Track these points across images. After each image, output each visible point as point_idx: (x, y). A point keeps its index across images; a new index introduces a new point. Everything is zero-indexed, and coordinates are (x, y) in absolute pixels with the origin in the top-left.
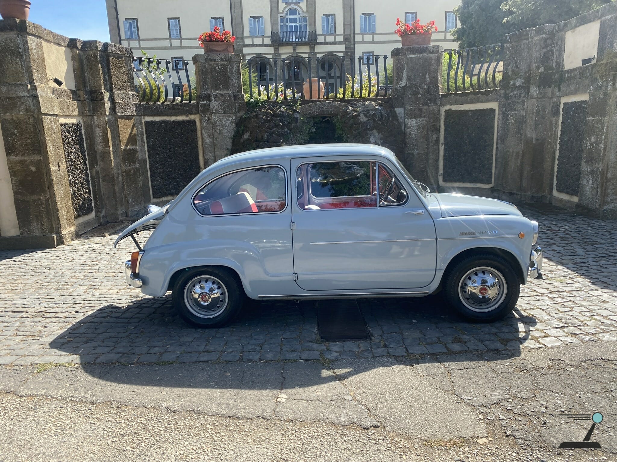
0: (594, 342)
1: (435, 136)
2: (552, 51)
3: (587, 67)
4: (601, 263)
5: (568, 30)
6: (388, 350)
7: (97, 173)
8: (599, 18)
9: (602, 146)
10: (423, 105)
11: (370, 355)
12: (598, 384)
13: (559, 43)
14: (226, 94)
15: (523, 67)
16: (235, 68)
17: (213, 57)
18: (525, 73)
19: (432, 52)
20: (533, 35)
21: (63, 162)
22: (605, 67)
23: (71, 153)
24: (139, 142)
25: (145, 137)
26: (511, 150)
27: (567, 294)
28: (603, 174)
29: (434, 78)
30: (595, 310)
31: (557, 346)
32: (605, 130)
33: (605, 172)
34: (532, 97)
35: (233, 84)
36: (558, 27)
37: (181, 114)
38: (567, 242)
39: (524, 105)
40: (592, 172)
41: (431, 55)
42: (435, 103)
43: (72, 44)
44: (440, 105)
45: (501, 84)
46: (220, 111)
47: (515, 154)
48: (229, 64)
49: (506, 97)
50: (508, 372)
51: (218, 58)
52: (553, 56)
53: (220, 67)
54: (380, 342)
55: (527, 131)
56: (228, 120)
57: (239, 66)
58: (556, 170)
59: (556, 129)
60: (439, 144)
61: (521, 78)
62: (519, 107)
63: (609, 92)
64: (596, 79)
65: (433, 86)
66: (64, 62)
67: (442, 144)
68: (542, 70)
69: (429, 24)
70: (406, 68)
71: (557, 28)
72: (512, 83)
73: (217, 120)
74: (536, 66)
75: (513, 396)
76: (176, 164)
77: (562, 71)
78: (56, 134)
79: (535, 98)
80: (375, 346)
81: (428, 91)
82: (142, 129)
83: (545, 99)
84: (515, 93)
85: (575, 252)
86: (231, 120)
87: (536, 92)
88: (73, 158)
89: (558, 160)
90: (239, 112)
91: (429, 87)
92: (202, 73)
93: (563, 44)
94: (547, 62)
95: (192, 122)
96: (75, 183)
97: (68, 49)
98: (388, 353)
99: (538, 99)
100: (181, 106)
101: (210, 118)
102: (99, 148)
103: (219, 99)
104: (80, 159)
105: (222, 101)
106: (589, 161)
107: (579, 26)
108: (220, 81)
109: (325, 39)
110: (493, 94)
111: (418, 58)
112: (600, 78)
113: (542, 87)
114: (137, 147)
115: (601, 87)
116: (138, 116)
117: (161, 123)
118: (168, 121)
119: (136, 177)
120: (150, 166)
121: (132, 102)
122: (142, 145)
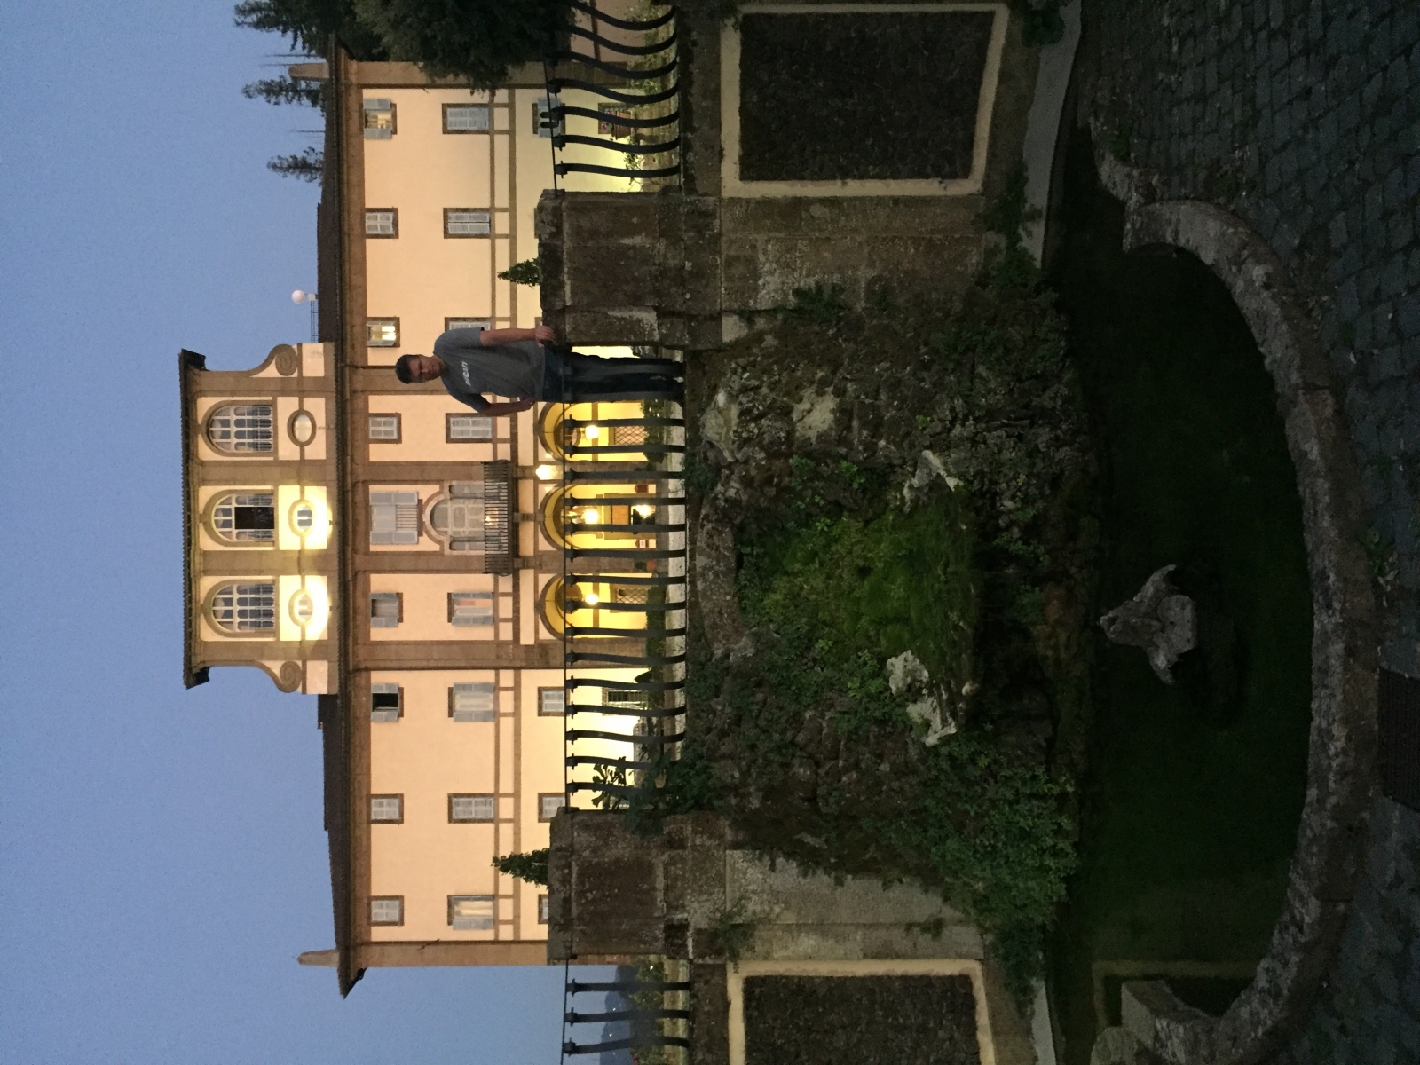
1: (817, 211)
10: (717, 251)
14: (665, 873)
19: (559, 226)
37: (724, 1022)
42: (712, 214)
44: (721, 197)
46: (718, 897)
56: (744, 872)
60: (842, 197)
67: (844, 186)
90: (720, 836)
100: (694, 1021)
103: (682, 896)
105: (689, 887)
108: (628, 890)
109: (504, 441)
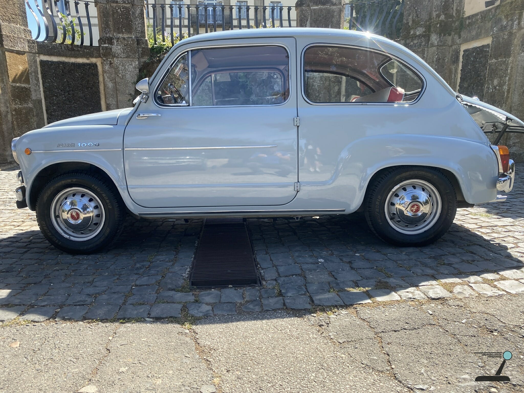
1: (336, 88)
3: (491, 9)
6: (284, 300)
9: (506, 87)
11: (257, 309)
14: (129, 37)
15: (424, 16)
16: (138, 12)
18: (426, 21)
19: (335, 4)
22: (510, 6)
24: (32, 80)
25: (40, 76)
32: (509, 71)
34: (433, 45)
35: (136, 28)
37: (82, 56)
39: (424, 54)
41: (334, 7)
46: (123, 55)
48: (132, 7)
52: (453, 4)
53: (122, 10)
54: (274, 288)
57: (142, 10)
59: (455, 76)
60: (340, 95)
61: (421, 27)
63: (514, 31)
64: (500, 19)
67: (344, 95)
68: (442, 17)
70: (309, 20)
72: (412, 32)
73: (120, 65)
74: (436, 14)
76: (76, 108)
77: (463, 18)
79: (435, 46)
80: (266, 296)
82: (37, 67)
83: (444, 47)
84: (415, 42)
86: (134, 65)
87: (436, 39)
90: (142, 57)
92: (103, 15)
94: (447, 10)
95: (94, 66)
98: (284, 304)
99: (438, 47)
100: (81, 47)
101: (112, 62)
103: (122, 43)
105: (125, 45)
108: (122, 24)
111: (321, 10)
112: (505, 18)
113: (443, 35)
114: (30, 86)
115: (505, 27)
116: (31, 53)
117: (58, 64)
118: (66, 62)
119: (29, 117)
120: (46, 107)
121: (23, 37)
122: (37, 84)
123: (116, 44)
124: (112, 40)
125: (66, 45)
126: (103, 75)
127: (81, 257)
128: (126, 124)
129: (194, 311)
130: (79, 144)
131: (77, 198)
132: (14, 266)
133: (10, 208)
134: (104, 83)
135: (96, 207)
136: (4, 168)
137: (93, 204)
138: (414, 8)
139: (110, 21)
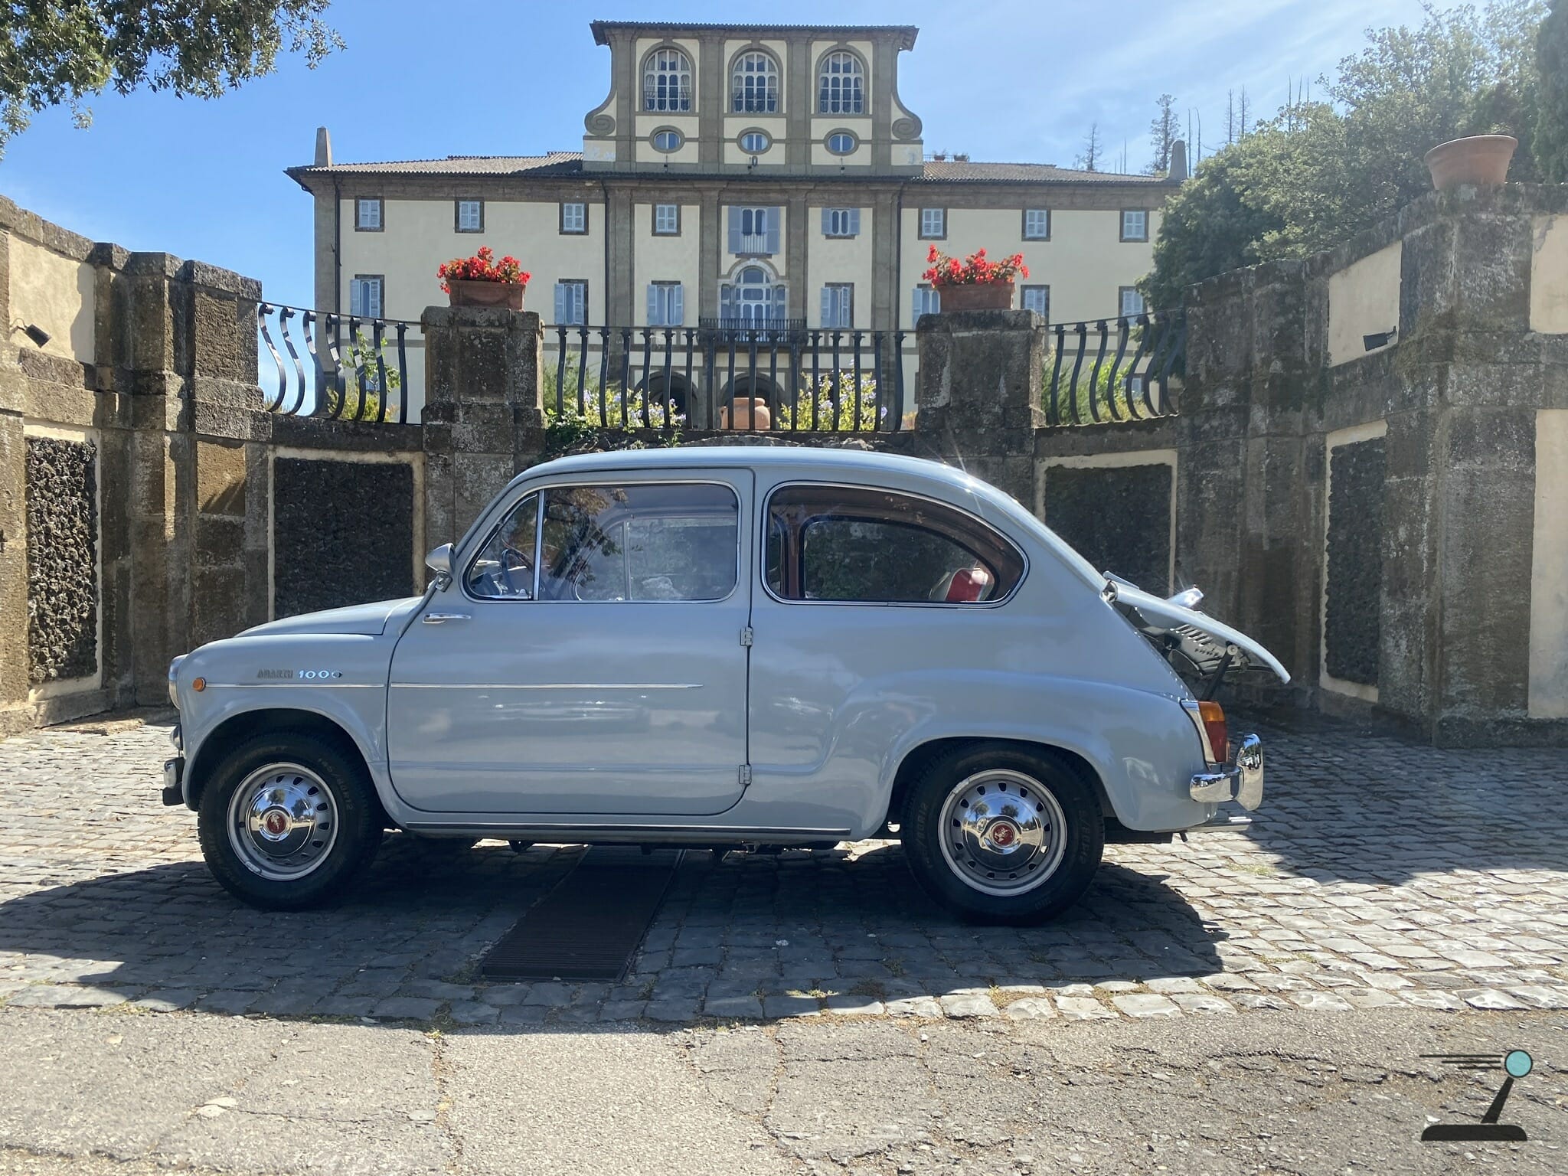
0: (1273, 1011)
2: (1300, 322)
3: (1379, 355)
4: (1396, 839)
5: (1334, 272)
6: (646, 1005)
7: (123, 574)
8: (1400, 237)
9: (1424, 549)
10: (991, 453)
11: (588, 1018)
12: (1228, 1117)
13: (1316, 303)
14: (495, 405)
15: (1233, 361)
16: (523, 345)
17: (469, 316)
18: (1238, 375)
19: (1015, 327)
20: (1251, 284)
21: (19, 531)
22: (1419, 351)
23: (50, 513)
24: (251, 506)
25: (270, 496)
26: (1211, 569)
27: (1262, 900)
28: (1432, 624)
29: (1018, 387)
30: (1320, 938)
31: (1156, 1017)
32: (1427, 507)
33: (1438, 619)
34: (1256, 434)
35: (515, 383)
36: (1311, 265)
37: (376, 449)
38: (1325, 791)
39: (1237, 453)
40: (1406, 619)
41: (1013, 333)
42: (1021, 450)
43: (100, 257)
44: (1035, 456)
45: (1183, 403)
46: (477, 446)
47: (1220, 579)
48: (508, 335)
49: (1195, 434)
50: (967, 1073)
51: (480, 317)
52: (1302, 334)
53: (484, 340)
54: (643, 986)
55: (1248, 520)
56: (496, 469)
57: (534, 342)
58: (1324, 619)
59: (1318, 513)
61: (1227, 387)
62: (1225, 458)
63: (1431, 411)
64: (1399, 382)
65: (1016, 408)
66: (70, 294)
68: (1276, 366)
69: (1009, 262)
70: (948, 363)
71: (1308, 269)
72: (1206, 400)
73: (468, 468)
74: (1262, 358)
75: (941, 1136)
76: (350, 571)
77: (1325, 369)
78: (8, 461)
79: (1262, 436)
80: (617, 998)
81: (1003, 420)
82: (265, 475)
83: (1286, 439)
84: (1215, 423)
85: (1335, 813)
86: (503, 470)
87: (1263, 419)
88: (52, 525)
89: (1327, 593)
90: (525, 451)
91: (1005, 411)
92: (439, 353)
93: (1324, 306)
94: (1288, 348)
95: (403, 471)
96: (50, 592)
97: (89, 268)
98: (643, 1012)
99: (1270, 439)
100: (376, 428)
101: (450, 461)
102: (139, 511)
103: (477, 417)
104: (75, 531)
105: (484, 423)
106: (1396, 591)
107: (1356, 260)
108: (481, 374)
110: (1164, 428)
111: (978, 340)
112: (1408, 377)
113: (1279, 409)
114: (243, 519)
115: (1410, 400)
116: (257, 441)
117: (318, 467)
118: (338, 463)
119: (232, 594)
120: (276, 569)
121: (243, 406)
122: (260, 515)
123: (462, 420)
124: (453, 410)
125: (341, 421)
126: (425, 493)
127: (278, 916)
128: (400, 633)
129: (461, 1015)
130: (302, 673)
131: (285, 786)
132: (136, 924)
133: (151, 813)
134: (425, 511)
135: (322, 807)
136: (156, 718)
137: (316, 800)
138: (1210, 340)
139: (454, 367)
